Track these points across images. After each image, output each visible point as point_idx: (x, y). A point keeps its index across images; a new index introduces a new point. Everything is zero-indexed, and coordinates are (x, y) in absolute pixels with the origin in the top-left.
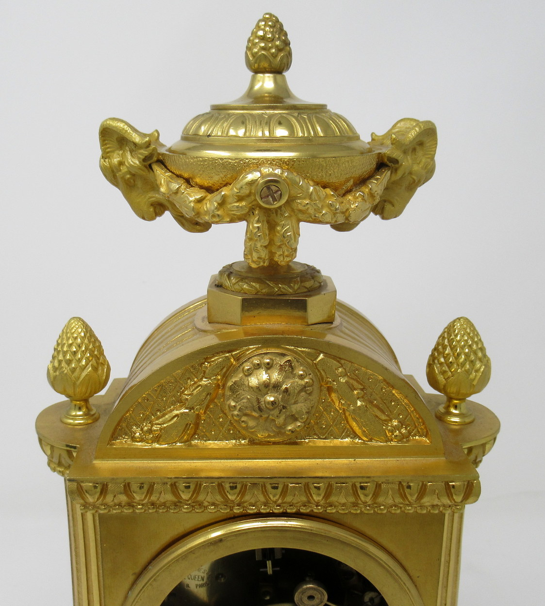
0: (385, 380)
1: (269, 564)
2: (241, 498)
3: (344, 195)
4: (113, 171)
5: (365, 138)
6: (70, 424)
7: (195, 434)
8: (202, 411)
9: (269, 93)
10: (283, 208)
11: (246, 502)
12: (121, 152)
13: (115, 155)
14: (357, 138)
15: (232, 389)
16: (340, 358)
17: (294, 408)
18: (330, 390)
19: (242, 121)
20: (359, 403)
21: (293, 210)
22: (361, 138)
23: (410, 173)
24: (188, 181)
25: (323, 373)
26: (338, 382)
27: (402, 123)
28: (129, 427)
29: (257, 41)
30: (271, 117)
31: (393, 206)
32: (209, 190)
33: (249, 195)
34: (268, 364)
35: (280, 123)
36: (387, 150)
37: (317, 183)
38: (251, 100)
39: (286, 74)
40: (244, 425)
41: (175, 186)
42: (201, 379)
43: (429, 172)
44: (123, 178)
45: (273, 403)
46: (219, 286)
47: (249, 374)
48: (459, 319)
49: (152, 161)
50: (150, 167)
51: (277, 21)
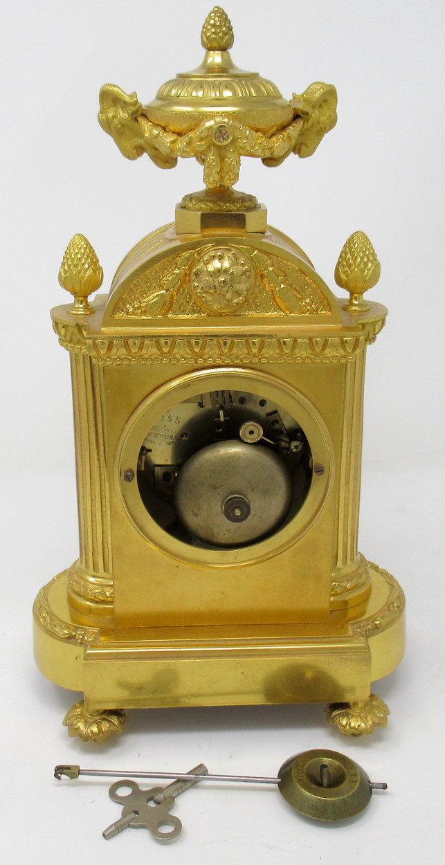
0: (300, 270)
1: (221, 413)
2: (203, 351)
3: (270, 138)
4: (108, 122)
5: (287, 97)
6: (75, 314)
7: (170, 309)
8: (175, 293)
9: (218, 66)
10: (229, 146)
11: (206, 354)
12: (114, 109)
13: (110, 111)
14: (281, 97)
15: (196, 274)
16: (269, 253)
17: (237, 287)
18: (262, 276)
19: (201, 86)
20: (282, 286)
21: (236, 147)
22: (283, 97)
23: (318, 122)
24: (164, 128)
25: (257, 264)
26: (268, 271)
27: (314, 86)
28: (124, 305)
29: (209, 27)
30: (221, 83)
31: (307, 147)
32: (180, 134)
33: (207, 137)
34: (220, 255)
35: (226, 87)
36: (300, 106)
37: (252, 129)
38: (206, 71)
39: (230, 51)
40: (204, 300)
41: (156, 132)
42: (175, 269)
43: (332, 122)
44: (116, 128)
45: (224, 282)
46: (184, 207)
47: (207, 263)
48: (357, 232)
49: (137, 115)
50: (136, 119)
51: (223, 12)
